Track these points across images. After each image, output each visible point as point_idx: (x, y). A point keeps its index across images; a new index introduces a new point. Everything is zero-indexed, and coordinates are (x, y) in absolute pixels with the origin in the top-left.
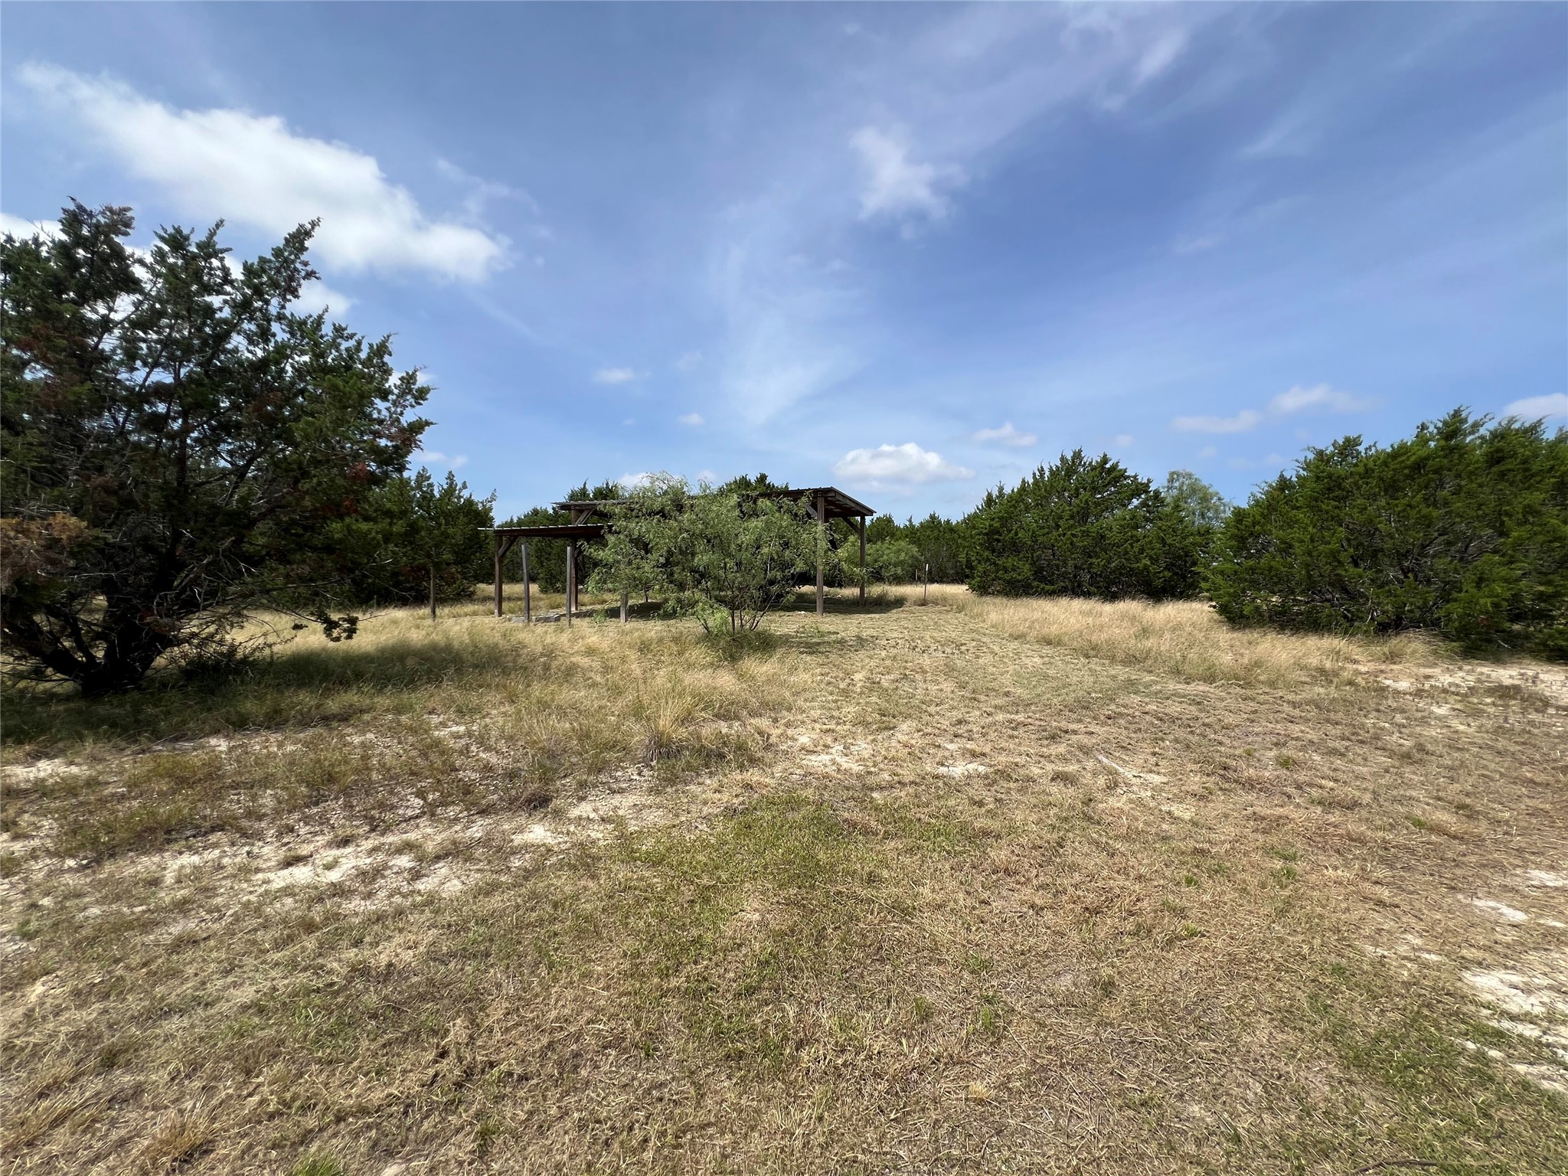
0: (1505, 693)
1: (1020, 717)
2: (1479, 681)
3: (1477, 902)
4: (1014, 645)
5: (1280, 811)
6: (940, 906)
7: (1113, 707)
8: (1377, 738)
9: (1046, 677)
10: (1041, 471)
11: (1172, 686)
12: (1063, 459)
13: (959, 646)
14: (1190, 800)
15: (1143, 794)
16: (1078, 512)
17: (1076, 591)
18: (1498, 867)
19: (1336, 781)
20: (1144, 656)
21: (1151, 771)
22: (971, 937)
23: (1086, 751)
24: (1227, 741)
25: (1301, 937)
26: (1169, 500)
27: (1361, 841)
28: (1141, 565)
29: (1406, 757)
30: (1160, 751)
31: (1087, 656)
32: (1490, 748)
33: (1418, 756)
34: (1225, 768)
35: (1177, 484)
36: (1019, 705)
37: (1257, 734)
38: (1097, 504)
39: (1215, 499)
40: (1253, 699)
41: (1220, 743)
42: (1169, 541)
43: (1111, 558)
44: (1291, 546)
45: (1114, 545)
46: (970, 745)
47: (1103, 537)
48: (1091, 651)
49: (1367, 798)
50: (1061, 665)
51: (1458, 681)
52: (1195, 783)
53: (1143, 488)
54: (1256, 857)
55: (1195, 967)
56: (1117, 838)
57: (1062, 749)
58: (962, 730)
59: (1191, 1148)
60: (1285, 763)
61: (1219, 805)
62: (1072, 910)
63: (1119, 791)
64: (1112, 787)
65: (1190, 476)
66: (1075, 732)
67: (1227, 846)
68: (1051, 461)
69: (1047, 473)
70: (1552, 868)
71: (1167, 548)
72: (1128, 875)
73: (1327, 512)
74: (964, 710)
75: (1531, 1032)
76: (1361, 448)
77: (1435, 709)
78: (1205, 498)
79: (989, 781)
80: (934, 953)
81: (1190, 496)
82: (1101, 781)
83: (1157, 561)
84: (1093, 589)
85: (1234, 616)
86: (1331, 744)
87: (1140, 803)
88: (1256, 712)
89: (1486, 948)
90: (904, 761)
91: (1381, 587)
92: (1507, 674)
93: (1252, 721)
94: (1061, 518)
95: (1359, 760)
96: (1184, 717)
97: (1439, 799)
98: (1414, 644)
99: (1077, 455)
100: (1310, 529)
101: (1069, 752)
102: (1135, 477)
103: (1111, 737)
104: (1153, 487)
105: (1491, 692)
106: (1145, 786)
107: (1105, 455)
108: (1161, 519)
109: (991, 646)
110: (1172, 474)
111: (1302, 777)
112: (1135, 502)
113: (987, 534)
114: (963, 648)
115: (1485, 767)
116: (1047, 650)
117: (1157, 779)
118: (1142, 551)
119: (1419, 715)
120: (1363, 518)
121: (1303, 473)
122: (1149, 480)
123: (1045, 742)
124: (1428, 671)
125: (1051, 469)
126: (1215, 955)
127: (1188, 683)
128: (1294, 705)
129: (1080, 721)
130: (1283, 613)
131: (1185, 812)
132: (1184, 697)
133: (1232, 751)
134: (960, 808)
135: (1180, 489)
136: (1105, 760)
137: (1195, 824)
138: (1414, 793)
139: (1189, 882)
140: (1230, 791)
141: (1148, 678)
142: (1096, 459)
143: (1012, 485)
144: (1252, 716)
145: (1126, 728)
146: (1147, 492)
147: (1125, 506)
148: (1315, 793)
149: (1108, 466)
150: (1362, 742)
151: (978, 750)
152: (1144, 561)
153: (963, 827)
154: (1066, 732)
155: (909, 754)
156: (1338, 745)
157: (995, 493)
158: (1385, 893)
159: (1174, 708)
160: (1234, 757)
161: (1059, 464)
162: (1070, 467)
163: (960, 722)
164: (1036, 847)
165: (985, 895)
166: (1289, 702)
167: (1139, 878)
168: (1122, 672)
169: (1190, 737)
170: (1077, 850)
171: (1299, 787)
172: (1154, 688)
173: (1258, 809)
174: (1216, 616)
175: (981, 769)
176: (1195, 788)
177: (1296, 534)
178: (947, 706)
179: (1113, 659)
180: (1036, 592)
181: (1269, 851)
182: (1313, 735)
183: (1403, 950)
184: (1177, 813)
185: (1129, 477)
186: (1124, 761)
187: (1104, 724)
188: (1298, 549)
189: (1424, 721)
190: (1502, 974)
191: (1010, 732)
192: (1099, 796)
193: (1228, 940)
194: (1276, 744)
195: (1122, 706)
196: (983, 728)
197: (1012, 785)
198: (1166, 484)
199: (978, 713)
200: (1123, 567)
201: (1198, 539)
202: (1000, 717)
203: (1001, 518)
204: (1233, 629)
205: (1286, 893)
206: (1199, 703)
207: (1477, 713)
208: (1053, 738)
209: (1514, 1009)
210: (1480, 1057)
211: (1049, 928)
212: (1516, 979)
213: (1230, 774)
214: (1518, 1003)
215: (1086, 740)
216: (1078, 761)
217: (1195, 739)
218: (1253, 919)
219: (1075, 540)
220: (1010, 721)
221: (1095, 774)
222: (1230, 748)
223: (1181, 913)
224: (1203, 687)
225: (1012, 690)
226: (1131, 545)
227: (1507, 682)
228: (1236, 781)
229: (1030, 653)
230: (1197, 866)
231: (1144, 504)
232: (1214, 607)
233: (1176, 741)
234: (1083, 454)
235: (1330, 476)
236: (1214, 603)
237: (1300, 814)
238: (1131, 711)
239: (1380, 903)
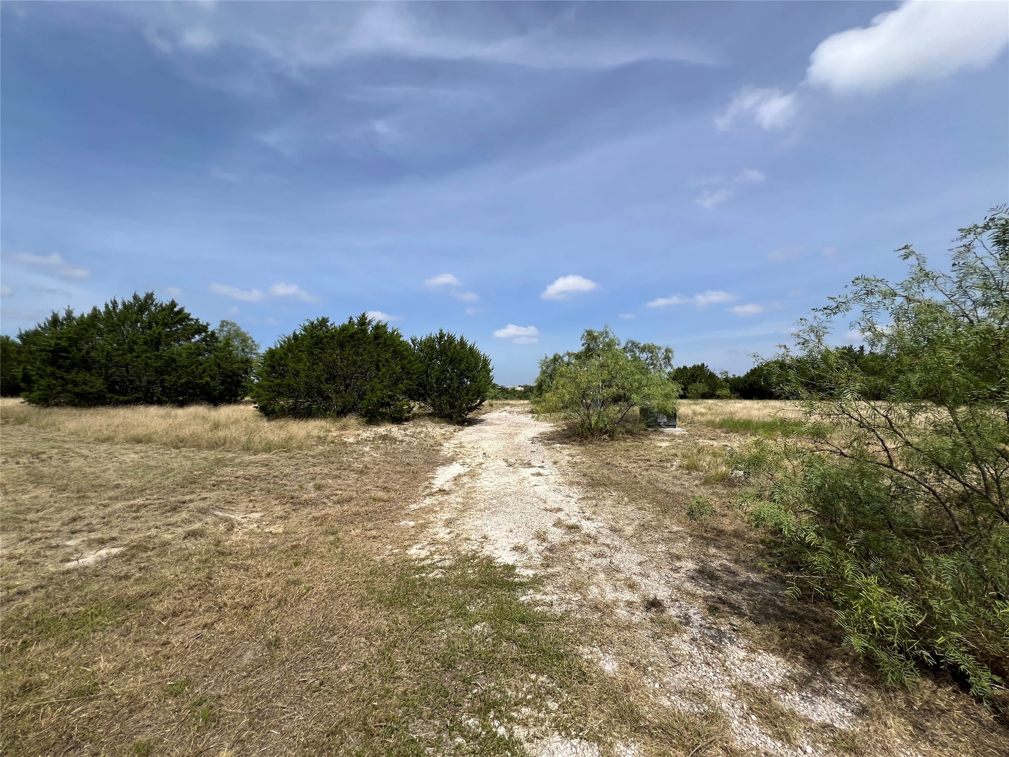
0: (384, 438)
1: (139, 501)
2: (375, 434)
3: (401, 524)
4: (104, 447)
5: (323, 512)
6: (122, 669)
7: (214, 478)
8: (350, 466)
9: (149, 467)
10: (115, 303)
11: (247, 458)
12: (135, 297)
13: (37, 455)
14: (279, 521)
15: (251, 527)
16: (152, 341)
17: (149, 400)
18: (402, 508)
19: (341, 490)
20: (222, 442)
21: (252, 512)
22: (164, 672)
23: (204, 511)
24: (289, 483)
25: (353, 566)
26: (221, 338)
27: (357, 514)
28: (204, 381)
29: (361, 472)
30: (254, 498)
31: (177, 448)
32: (386, 461)
33: (366, 471)
34: (292, 498)
35: (226, 329)
36: (132, 492)
37: (302, 476)
38: (167, 336)
39: (250, 341)
40: (294, 458)
41: (286, 485)
42: (223, 366)
43: (180, 375)
44: (299, 372)
45: (183, 367)
46: (93, 536)
47: (174, 360)
48: (179, 443)
49: (354, 495)
50: (156, 457)
51: (369, 435)
52: (279, 510)
53: (204, 329)
54: (321, 539)
55: (315, 605)
56: (247, 558)
57: (184, 515)
58: (78, 525)
59: (351, 686)
60: (318, 488)
61: (295, 519)
62: (236, 614)
63: (236, 530)
64: (230, 529)
65: (234, 325)
66: (191, 501)
67: (307, 538)
68: (124, 297)
69: (120, 307)
70: (415, 502)
71: (222, 370)
72: (261, 577)
73: (316, 355)
74: (75, 509)
75: (429, 562)
76: (329, 324)
77: (365, 449)
78: (244, 340)
79: (126, 557)
80: (134, 704)
81: (235, 338)
82: (222, 527)
83: (215, 379)
84: (164, 398)
85: (268, 412)
86: (334, 473)
87: (251, 533)
88: (297, 464)
89: (409, 539)
90: (17, 571)
91: (337, 393)
92: (382, 430)
93: (298, 469)
94: (135, 343)
95: (346, 477)
96: (261, 475)
97: (377, 487)
98: (352, 420)
99: (149, 297)
100: (308, 364)
101: (191, 516)
102: (197, 320)
103: (220, 498)
104: (210, 329)
105: (380, 438)
106: (250, 522)
107: (173, 301)
108: (216, 351)
109: (78, 450)
110: (223, 322)
111: (328, 492)
112: (197, 337)
113: (51, 351)
114: (44, 456)
115: (386, 470)
116: (138, 447)
117: (256, 516)
118: (204, 372)
119: (361, 452)
120: (331, 359)
121: (303, 332)
122: (207, 324)
123: (169, 514)
124: (358, 432)
125: (124, 304)
126: (321, 594)
127: (255, 455)
128: (313, 457)
129: (193, 492)
130: (295, 409)
131: (278, 528)
132: (257, 463)
133: (293, 488)
134: (106, 588)
135: (229, 332)
136: (220, 514)
137: (287, 533)
138: (369, 487)
139: (296, 564)
140: (298, 509)
141: (230, 455)
142: (166, 302)
143: (82, 309)
144: (296, 467)
145: (228, 490)
146: (206, 332)
147: (189, 339)
148: (335, 498)
149: (176, 309)
150: (345, 469)
151: (106, 536)
152: (206, 379)
153: (118, 601)
154: (184, 502)
155: (20, 563)
156: (337, 473)
157: (62, 315)
158: (374, 533)
159: (253, 471)
160: (294, 491)
161: (132, 300)
162: (143, 304)
163: (74, 520)
164: (191, 588)
165: (164, 638)
166: (311, 456)
167: (269, 575)
168: (212, 455)
169: (268, 485)
170: (223, 576)
171: (328, 498)
172: (237, 460)
173: (314, 515)
174: (258, 413)
175: (115, 551)
176: (281, 513)
177: (301, 366)
178: (52, 509)
179: (199, 447)
180: (111, 402)
181: (326, 533)
182: (326, 471)
183: (387, 553)
184: (274, 531)
185: (192, 320)
186: (232, 510)
187: (211, 490)
188: (302, 374)
189: (363, 455)
190: (415, 547)
191: (134, 514)
192: (224, 538)
193: (325, 584)
194: (312, 479)
195: (221, 476)
196: (104, 518)
197: (150, 553)
198: (218, 327)
199: (92, 508)
200: (191, 382)
201: (242, 365)
202: (119, 505)
203: (70, 339)
204: (269, 420)
205: (340, 550)
206: (267, 465)
207: (378, 448)
208: (175, 509)
209: (422, 557)
210: (421, 579)
211: (223, 633)
212: (419, 546)
213: (296, 500)
214: (424, 553)
215: (202, 504)
216: (200, 520)
217: (271, 486)
218: (330, 569)
219: (149, 361)
220: (132, 506)
221: (215, 524)
222: (291, 486)
223: (296, 583)
224: (265, 456)
225: (121, 482)
226: (196, 367)
227: (383, 433)
228: (299, 504)
229: (123, 451)
230: (296, 555)
231: (204, 340)
232: (257, 407)
233: (261, 490)
234: (154, 297)
235: (317, 336)
236: (257, 405)
237: (333, 511)
238: (227, 478)
239: (374, 537)
